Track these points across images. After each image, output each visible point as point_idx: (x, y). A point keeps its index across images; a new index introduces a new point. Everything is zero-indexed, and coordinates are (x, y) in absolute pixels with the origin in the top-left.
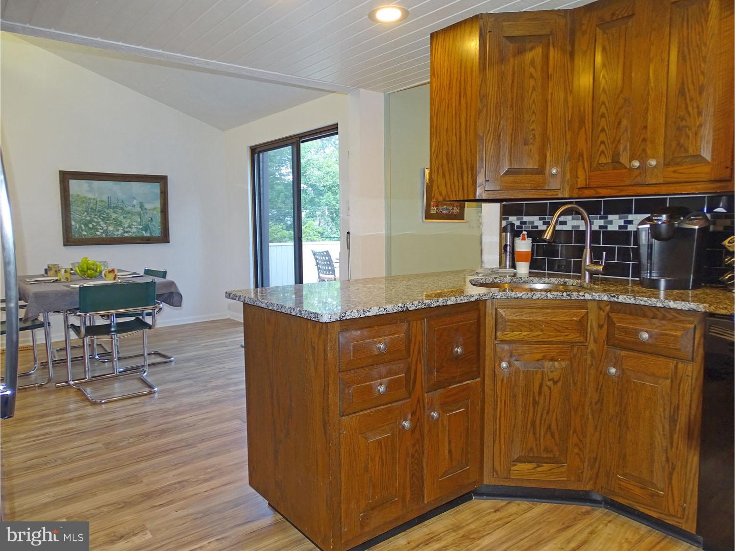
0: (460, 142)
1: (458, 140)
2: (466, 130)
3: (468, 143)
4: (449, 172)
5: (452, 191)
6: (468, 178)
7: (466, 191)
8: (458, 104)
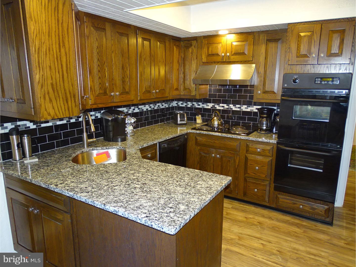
0: (63, 77)
1: (61, 76)
2: (67, 70)
3: (69, 79)
4: (56, 99)
5: (59, 112)
6: (71, 103)
7: (71, 111)
8: (58, 51)
